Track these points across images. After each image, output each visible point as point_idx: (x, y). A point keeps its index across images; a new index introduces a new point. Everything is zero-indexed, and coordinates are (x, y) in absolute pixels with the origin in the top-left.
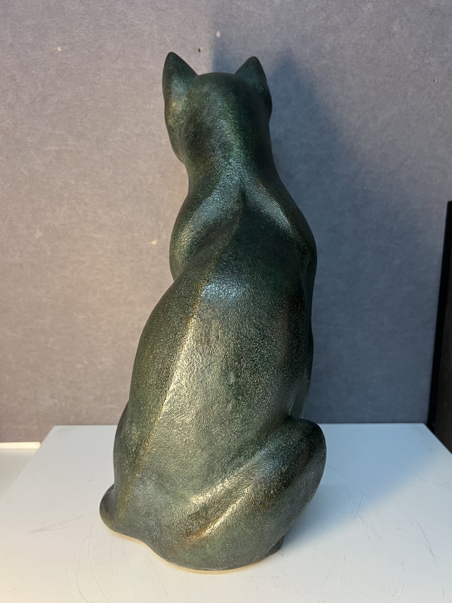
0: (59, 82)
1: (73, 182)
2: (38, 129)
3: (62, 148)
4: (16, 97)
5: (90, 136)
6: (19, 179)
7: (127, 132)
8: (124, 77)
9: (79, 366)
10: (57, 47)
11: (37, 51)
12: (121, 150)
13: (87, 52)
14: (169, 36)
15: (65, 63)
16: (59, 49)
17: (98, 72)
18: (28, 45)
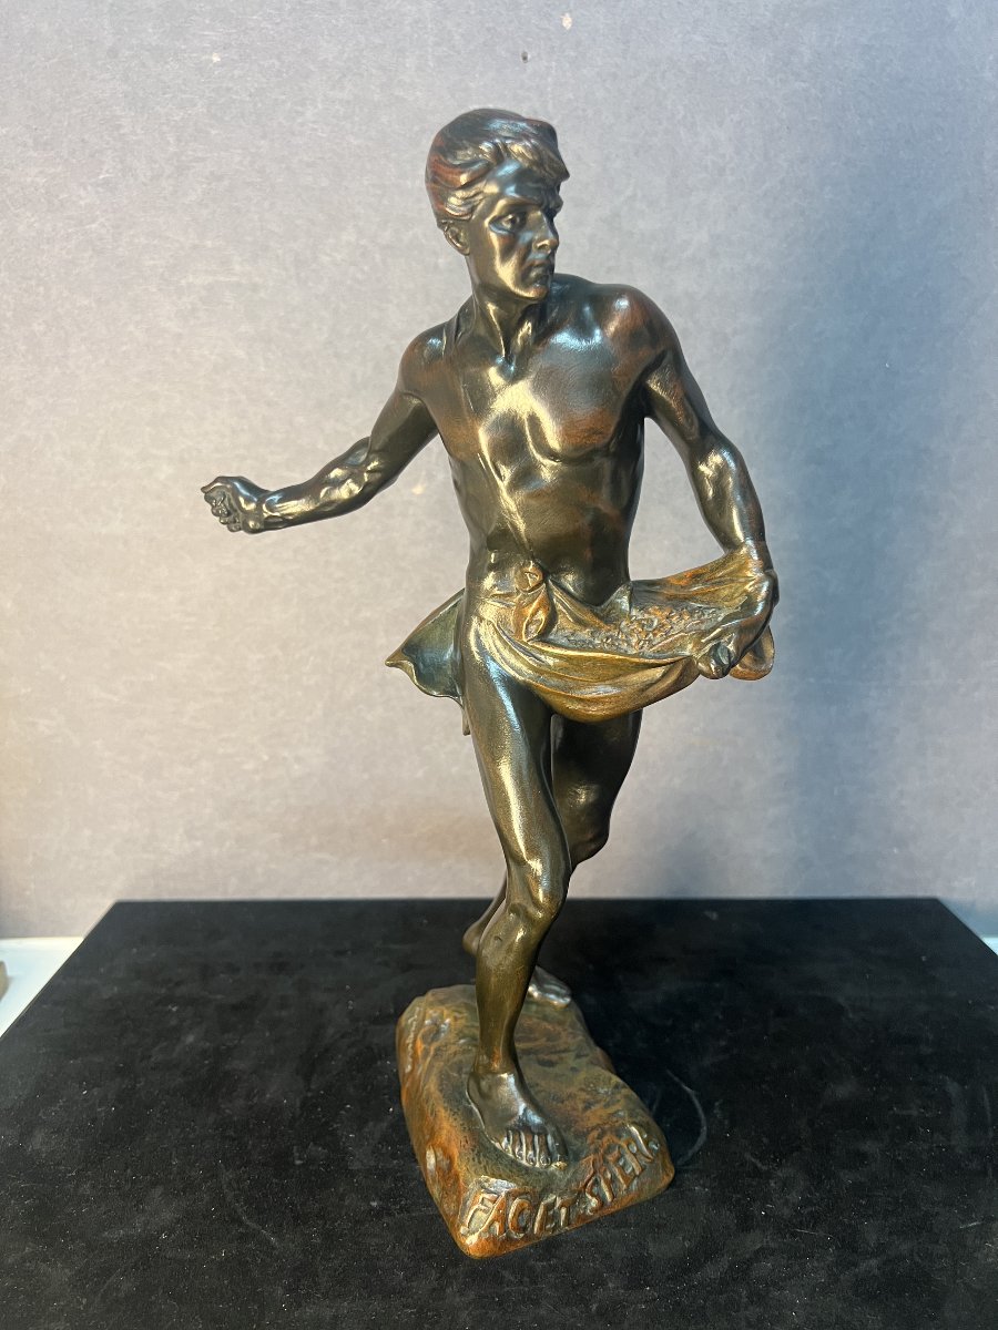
0: (213, 132)
1: (241, 353)
2: (168, 238)
3: (222, 279)
4: (119, 166)
5: (280, 252)
6: (124, 348)
7: (363, 242)
8: (357, 119)
9: (249, 766)
10: (211, 54)
11: (166, 63)
12: (349, 282)
13: (277, 63)
14: (459, 25)
15: (228, 89)
16: (216, 59)
17: (299, 108)
18: (148, 50)
